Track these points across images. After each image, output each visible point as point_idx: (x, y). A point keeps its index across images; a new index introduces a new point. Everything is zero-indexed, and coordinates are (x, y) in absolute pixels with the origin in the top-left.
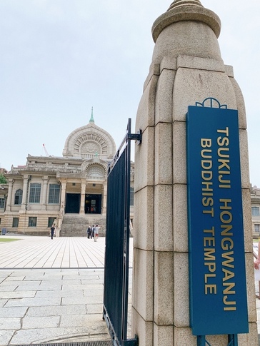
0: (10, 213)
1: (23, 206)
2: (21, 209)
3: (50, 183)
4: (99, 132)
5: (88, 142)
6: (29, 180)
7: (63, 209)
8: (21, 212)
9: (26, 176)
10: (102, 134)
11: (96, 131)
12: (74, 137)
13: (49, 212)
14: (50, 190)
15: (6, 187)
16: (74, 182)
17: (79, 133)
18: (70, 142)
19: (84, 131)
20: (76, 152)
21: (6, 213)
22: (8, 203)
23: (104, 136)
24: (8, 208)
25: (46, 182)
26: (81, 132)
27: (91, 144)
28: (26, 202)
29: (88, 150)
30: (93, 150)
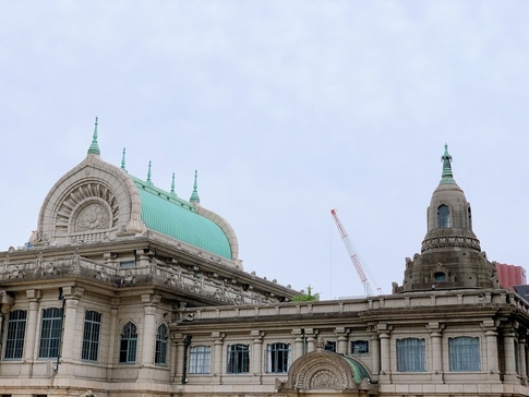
4: (102, 176)
5: (87, 204)
11: (97, 174)
12: (53, 199)
17: (62, 188)
18: (47, 213)
19: (73, 179)
20: (60, 232)
26: (67, 183)
27: (93, 207)
29: (87, 224)
30: (97, 222)
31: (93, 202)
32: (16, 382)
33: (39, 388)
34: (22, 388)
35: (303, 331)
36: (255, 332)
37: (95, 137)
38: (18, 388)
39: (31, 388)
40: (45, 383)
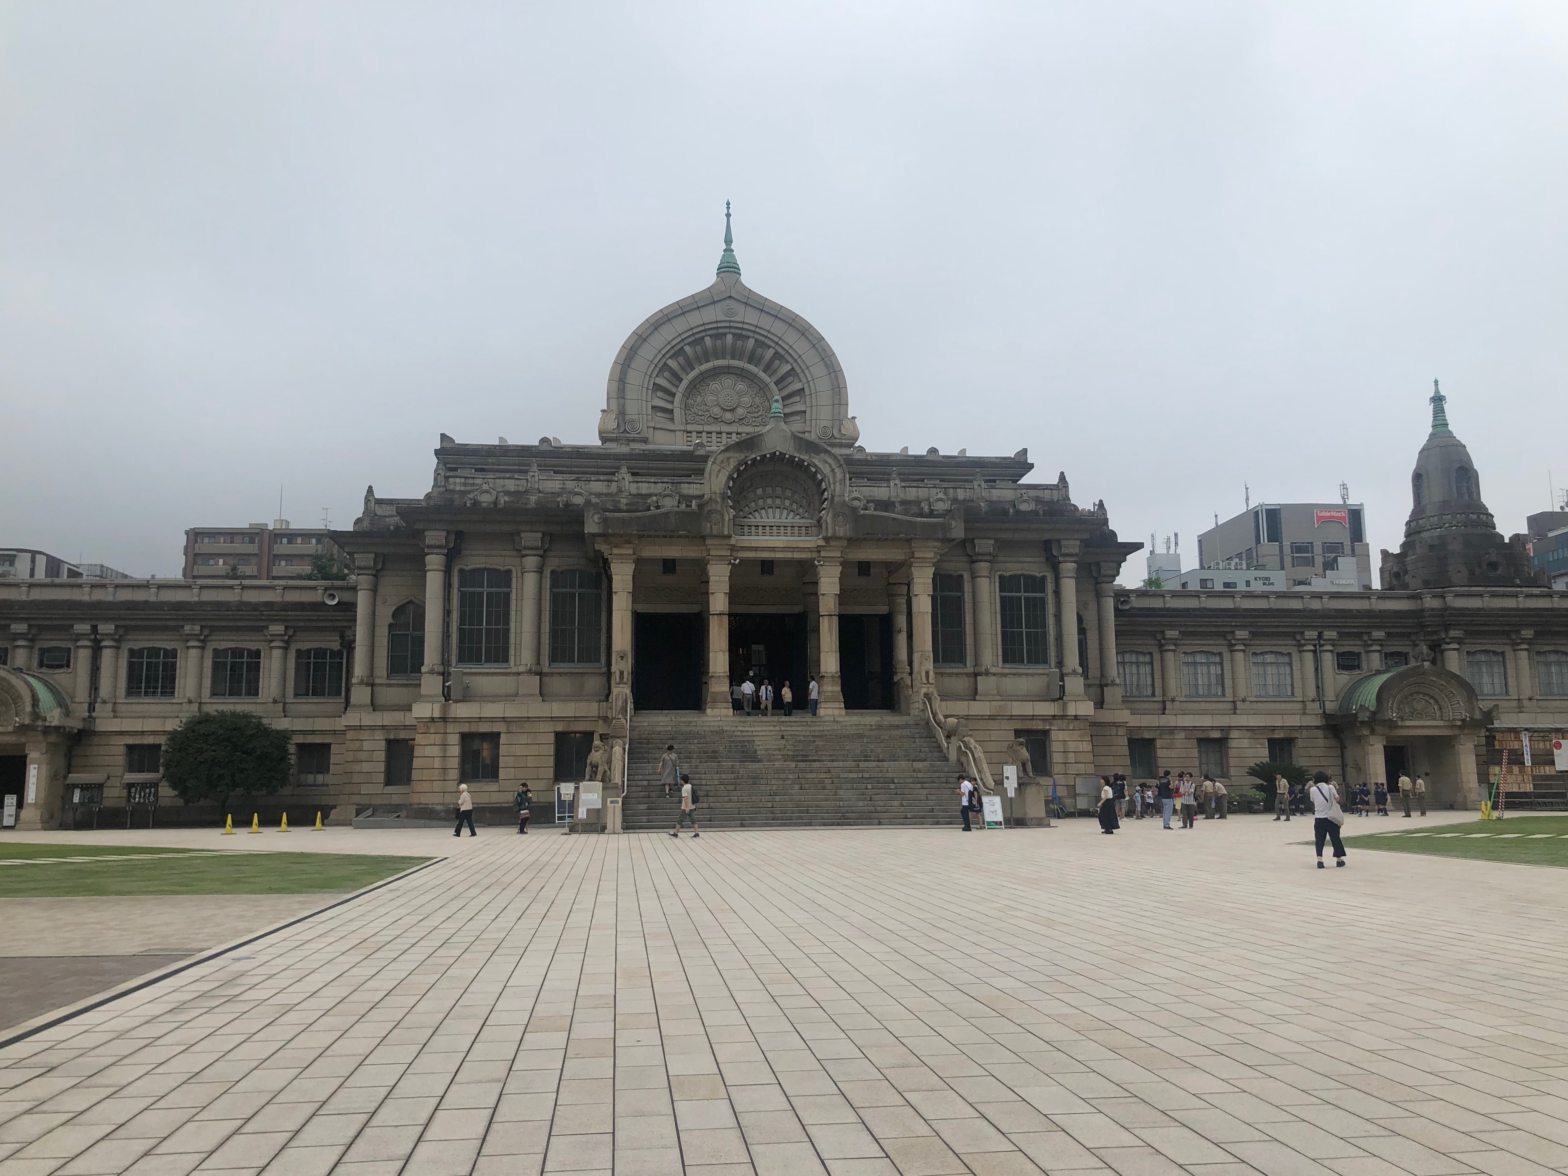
0: (369, 719)
1: (431, 684)
2: (419, 698)
3: (553, 563)
4: (766, 323)
5: (715, 372)
6: (452, 556)
7: (622, 691)
8: (423, 710)
9: (435, 537)
10: (778, 328)
11: (751, 317)
12: (648, 352)
13: (557, 709)
14: (554, 597)
15: (347, 597)
16: (672, 552)
17: (669, 332)
18: (631, 376)
19: (695, 319)
20: (660, 420)
21: (351, 718)
22: (359, 670)
23: (791, 338)
24: (360, 695)
25: (531, 562)
26: (680, 326)
27: (728, 381)
28: (445, 662)
29: (716, 410)
30: (740, 411)
31: (727, 371)
32: (979, 708)
33: (1033, 718)
34: (991, 718)
35: (1320, 635)
36: (1242, 634)
37: (728, 240)
38: (981, 718)
39: (1011, 717)
40: (1047, 709)
